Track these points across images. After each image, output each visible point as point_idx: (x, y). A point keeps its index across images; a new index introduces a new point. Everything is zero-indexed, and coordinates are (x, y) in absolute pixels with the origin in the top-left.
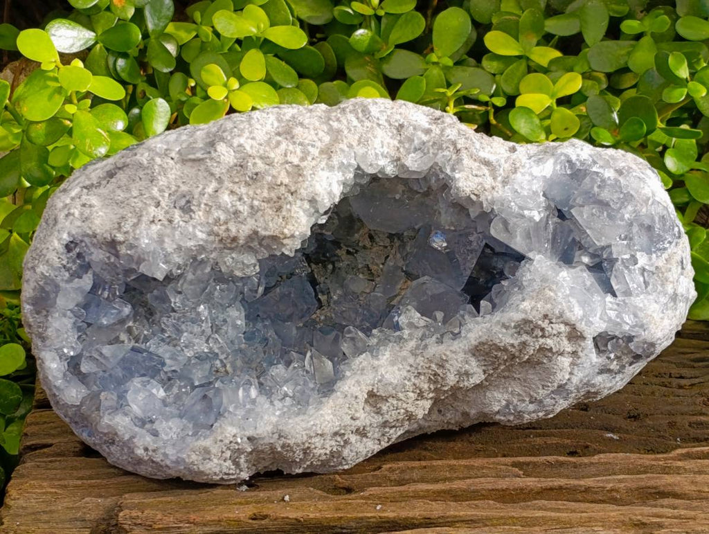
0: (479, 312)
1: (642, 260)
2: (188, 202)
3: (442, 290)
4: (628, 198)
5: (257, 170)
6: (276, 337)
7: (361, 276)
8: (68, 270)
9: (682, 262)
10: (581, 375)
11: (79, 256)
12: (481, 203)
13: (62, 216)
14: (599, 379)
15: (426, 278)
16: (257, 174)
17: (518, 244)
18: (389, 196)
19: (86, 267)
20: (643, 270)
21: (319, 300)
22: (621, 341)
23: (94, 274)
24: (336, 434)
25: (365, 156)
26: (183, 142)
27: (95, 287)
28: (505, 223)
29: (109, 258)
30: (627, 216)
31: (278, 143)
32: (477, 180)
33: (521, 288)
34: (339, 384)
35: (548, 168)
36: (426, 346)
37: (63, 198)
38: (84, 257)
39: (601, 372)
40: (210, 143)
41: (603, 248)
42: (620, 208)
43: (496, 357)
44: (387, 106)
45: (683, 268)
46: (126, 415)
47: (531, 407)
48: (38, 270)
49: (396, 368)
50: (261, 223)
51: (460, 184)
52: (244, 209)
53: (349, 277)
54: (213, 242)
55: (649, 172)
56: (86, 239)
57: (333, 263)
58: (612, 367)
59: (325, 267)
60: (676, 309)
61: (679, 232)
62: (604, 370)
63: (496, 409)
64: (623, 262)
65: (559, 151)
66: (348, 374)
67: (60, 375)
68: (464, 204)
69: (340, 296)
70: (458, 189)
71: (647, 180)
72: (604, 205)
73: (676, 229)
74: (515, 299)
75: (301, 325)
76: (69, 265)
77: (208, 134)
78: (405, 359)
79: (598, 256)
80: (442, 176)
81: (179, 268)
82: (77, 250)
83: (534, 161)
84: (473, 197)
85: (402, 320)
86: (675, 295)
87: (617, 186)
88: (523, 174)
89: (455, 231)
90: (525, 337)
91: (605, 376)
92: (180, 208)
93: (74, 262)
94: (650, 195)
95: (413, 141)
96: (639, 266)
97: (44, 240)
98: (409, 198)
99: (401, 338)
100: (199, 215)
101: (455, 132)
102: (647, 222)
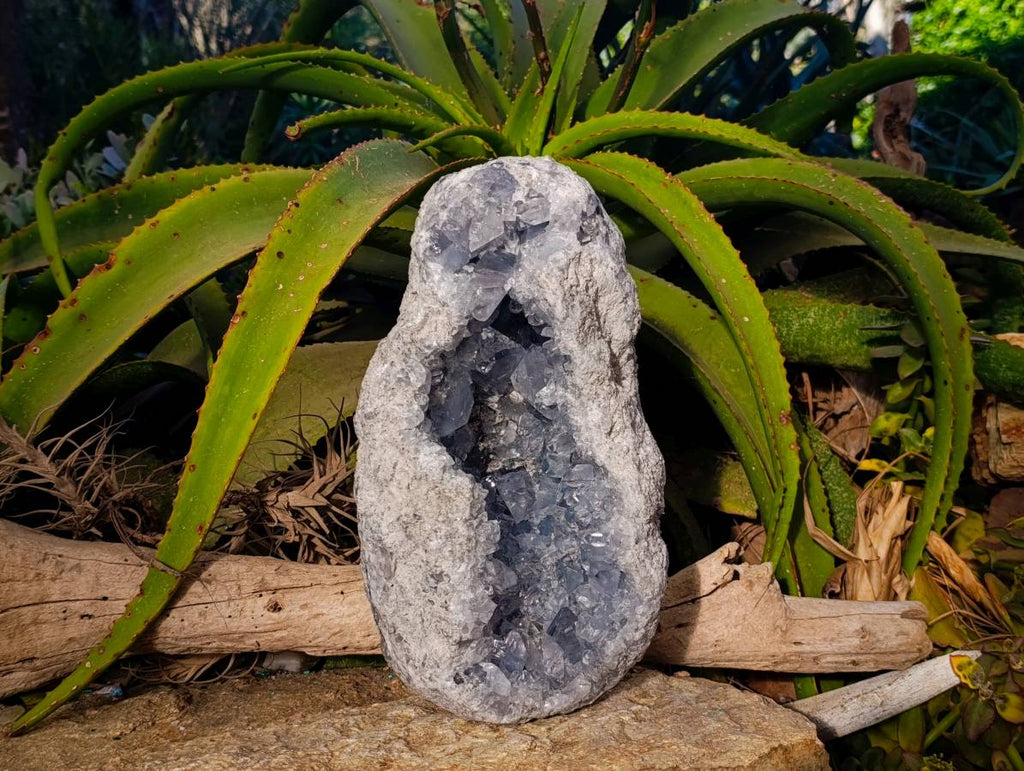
0: (549, 338)
1: (519, 196)
2: (432, 576)
3: (524, 366)
4: (466, 202)
5: (412, 515)
6: (547, 508)
7: (503, 432)
8: (478, 683)
9: (523, 164)
10: (609, 259)
11: (467, 673)
12: (460, 326)
13: (431, 685)
14: (612, 244)
15: (512, 378)
16: (415, 515)
17: (496, 299)
18: (443, 402)
19: (477, 667)
20: (528, 197)
21: (519, 469)
22: (585, 223)
23: (484, 661)
24: (639, 468)
25: (409, 420)
26: (378, 574)
27: (494, 661)
28: (478, 308)
29: (472, 648)
30: (482, 205)
31: (390, 493)
32: (440, 328)
33: (533, 301)
34: (598, 461)
35: (435, 267)
36: (574, 385)
37: (415, 681)
38: (469, 669)
39: (607, 241)
40: (382, 552)
41: (506, 229)
42: (474, 210)
43: (589, 327)
44: (366, 396)
45: (528, 164)
46: (604, 644)
47: (630, 302)
48: (476, 709)
49: (589, 413)
50: (458, 516)
51: (443, 343)
52: (444, 529)
53: (501, 442)
54: (469, 559)
55: (445, 183)
56: (454, 665)
57: (489, 454)
58: (604, 232)
59: (491, 460)
60: (562, 174)
61: (498, 163)
62: (607, 239)
63: (629, 332)
64: (521, 213)
65: (421, 256)
66: (590, 453)
67: (565, 696)
68: (459, 340)
69: (517, 451)
70: (446, 345)
71: (452, 184)
72: (469, 223)
73: (495, 166)
74: (544, 307)
75: (537, 486)
76: (474, 682)
77: (374, 552)
78: (582, 404)
79: (512, 234)
80: (432, 357)
81: (487, 589)
82: (461, 673)
83: (428, 277)
84: (455, 332)
85: (547, 402)
86: (549, 173)
87: (457, 211)
88: (439, 288)
89: (479, 351)
90: (576, 303)
91: (611, 240)
92: (437, 583)
93: (472, 678)
94: (465, 184)
95: (400, 378)
96: (524, 200)
97: (451, 702)
98: (447, 386)
99: (563, 405)
100: (445, 566)
101: (395, 343)
102: (488, 190)
